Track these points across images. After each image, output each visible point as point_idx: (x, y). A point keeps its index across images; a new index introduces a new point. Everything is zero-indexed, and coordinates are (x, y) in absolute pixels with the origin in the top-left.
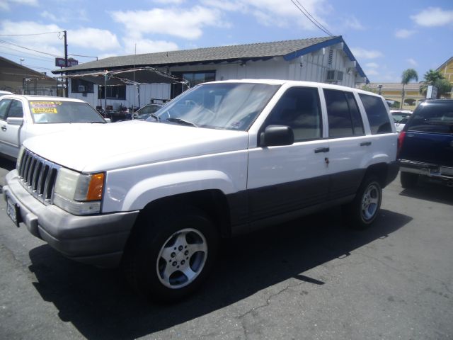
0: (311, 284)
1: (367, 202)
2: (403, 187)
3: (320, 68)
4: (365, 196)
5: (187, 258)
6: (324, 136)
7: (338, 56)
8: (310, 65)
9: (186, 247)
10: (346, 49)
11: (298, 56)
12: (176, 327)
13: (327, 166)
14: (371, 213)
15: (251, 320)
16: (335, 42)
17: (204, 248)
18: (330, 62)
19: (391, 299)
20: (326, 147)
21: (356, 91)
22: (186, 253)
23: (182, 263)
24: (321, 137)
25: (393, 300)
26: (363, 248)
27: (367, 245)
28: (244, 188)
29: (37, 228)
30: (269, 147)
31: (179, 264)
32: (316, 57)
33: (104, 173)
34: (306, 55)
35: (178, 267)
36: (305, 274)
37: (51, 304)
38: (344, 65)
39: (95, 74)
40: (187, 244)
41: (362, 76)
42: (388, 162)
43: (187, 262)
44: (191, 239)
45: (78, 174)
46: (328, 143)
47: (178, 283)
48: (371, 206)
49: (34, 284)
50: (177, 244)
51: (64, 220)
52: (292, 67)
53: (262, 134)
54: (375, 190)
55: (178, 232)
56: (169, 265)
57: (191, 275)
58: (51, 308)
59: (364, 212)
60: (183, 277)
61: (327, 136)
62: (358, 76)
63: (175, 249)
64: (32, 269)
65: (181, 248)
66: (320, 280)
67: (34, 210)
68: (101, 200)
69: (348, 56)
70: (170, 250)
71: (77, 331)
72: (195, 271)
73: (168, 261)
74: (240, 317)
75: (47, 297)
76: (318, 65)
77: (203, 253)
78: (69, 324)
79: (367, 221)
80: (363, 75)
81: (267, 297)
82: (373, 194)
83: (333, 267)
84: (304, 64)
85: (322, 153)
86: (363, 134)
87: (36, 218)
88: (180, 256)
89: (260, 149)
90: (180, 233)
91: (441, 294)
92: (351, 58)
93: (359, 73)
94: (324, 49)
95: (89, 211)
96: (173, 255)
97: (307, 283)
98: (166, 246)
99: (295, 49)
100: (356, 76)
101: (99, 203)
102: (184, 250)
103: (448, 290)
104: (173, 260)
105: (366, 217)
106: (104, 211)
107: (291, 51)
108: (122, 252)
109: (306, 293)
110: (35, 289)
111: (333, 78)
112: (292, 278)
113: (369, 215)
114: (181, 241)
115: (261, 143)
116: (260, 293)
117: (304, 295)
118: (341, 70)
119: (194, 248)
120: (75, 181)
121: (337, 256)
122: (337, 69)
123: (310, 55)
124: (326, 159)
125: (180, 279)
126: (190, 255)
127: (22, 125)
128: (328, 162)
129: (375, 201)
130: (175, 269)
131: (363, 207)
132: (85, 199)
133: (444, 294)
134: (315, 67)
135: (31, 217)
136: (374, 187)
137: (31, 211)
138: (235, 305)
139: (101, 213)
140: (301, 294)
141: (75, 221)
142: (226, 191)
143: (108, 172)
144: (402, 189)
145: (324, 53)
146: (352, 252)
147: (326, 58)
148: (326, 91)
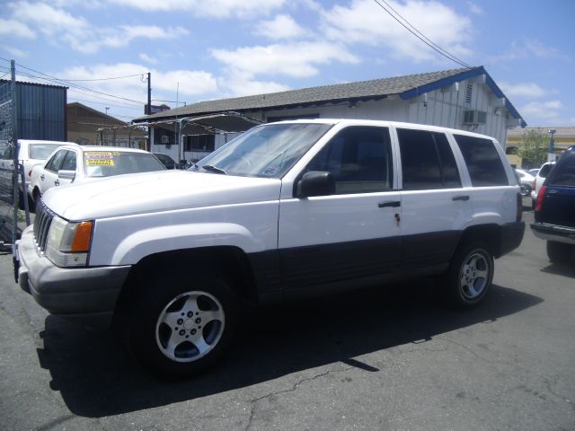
0: (361, 370)
1: (470, 275)
2: (551, 261)
3: (454, 108)
4: (466, 267)
5: (200, 327)
6: (394, 187)
7: (481, 93)
8: (439, 104)
9: (197, 314)
10: (490, 82)
11: (420, 94)
12: (173, 405)
13: (398, 225)
14: (477, 290)
15: (265, 405)
16: (473, 74)
17: (220, 315)
18: (468, 100)
19: (460, 395)
20: (396, 200)
21: (450, 132)
22: (198, 321)
23: (193, 332)
24: (391, 189)
25: (463, 397)
26: (454, 333)
27: (461, 329)
28: (274, 247)
29: (27, 283)
30: (310, 198)
31: (188, 333)
32: (447, 95)
33: (93, 221)
34: (433, 92)
35: (187, 337)
36: (359, 359)
37: (47, 372)
38: (490, 104)
39: (170, 122)
40: (199, 311)
41: (515, 118)
42: (501, 223)
43: (200, 332)
44: (204, 304)
45: (66, 223)
46: (401, 196)
47: (186, 356)
48: (477, 281)
49: (39, 351)
50: (185, 309)
51: (45, 270)
52: (413, 107)
53: (300, 182)
54: (481, 259)
55: (185, 294)
56: (175, 334)
57: (204, 347)
58: (46, 375)
59: (466, 288)
60: (194, 351)
61: (401, 187)
62: (511, 117)
63: (183, 314)
64: (42, 335)
65: (190, 314)
66: (376, 367)
67: (28, 262)
68: (88, 252)
69: (493, 91)
70: (176, 315)
71: (62, 401)
72: (209, 343)
73: (173, 328)
74: (252, 401)
75: (44, 365)
76: (450, 104)
77: (219, 322)
78: (57, 394)
79: (470, 299)
80: (516, 115)
81: (297, 381)
82: (480, 266)
83: (401, 352)
84: (430, 103)
85: (391, 208)
86: (460, 185)
87: (26, 270)
88: (189, 324)
89: (297, 200)
90: (188, 296)
91: (536, 394)
92: (499, 94)
93: (511, 113)
94: (457, 84)
95: (75, 264)
96: (180, 321)
97: (356, 368)
98: (170, 310)
99: (416, 86)
100: (507, 117)
101: (86, 255)
102: (195, 317)
103: (550, 390)
104: (181, 327)
105: (470, 294)
106: (90, 264)
107: (410, 88)
108: (112, 312)
109: (349, 380)
110: (37, 355)
111: (471, 120)
112: (339, 363)
113: (475, 293)
114: (191, 306)
115: (299, 193)
116: (291, 376)
117: (346, 382)
118: (485, 110)
119: (207, 316)
120: (62, 230)
121: (412, 340)
122: (479, 109)
123: (438, 91)
124: (397, 216)
125: (190, 352)
126: (203, 324)
127: (73, 179)
128: (398, 220)
129: (483, 274)
130: (183, 339)
131: (463, 282)
132: (70, 250)
133: (540, 394)
134: (446, 107)
135: (22, 270)
136: (480, 256)
137: (26, 265)
138: (254, 387)
139: (87, 266)
140: (343, 381)
141: (58, 273)
142: (248, 249)
143: (97, 221)
144: (549, 264)
145: (457, 88)
146: (434, 338)
147: (463, 96)
148: (401, 132)
